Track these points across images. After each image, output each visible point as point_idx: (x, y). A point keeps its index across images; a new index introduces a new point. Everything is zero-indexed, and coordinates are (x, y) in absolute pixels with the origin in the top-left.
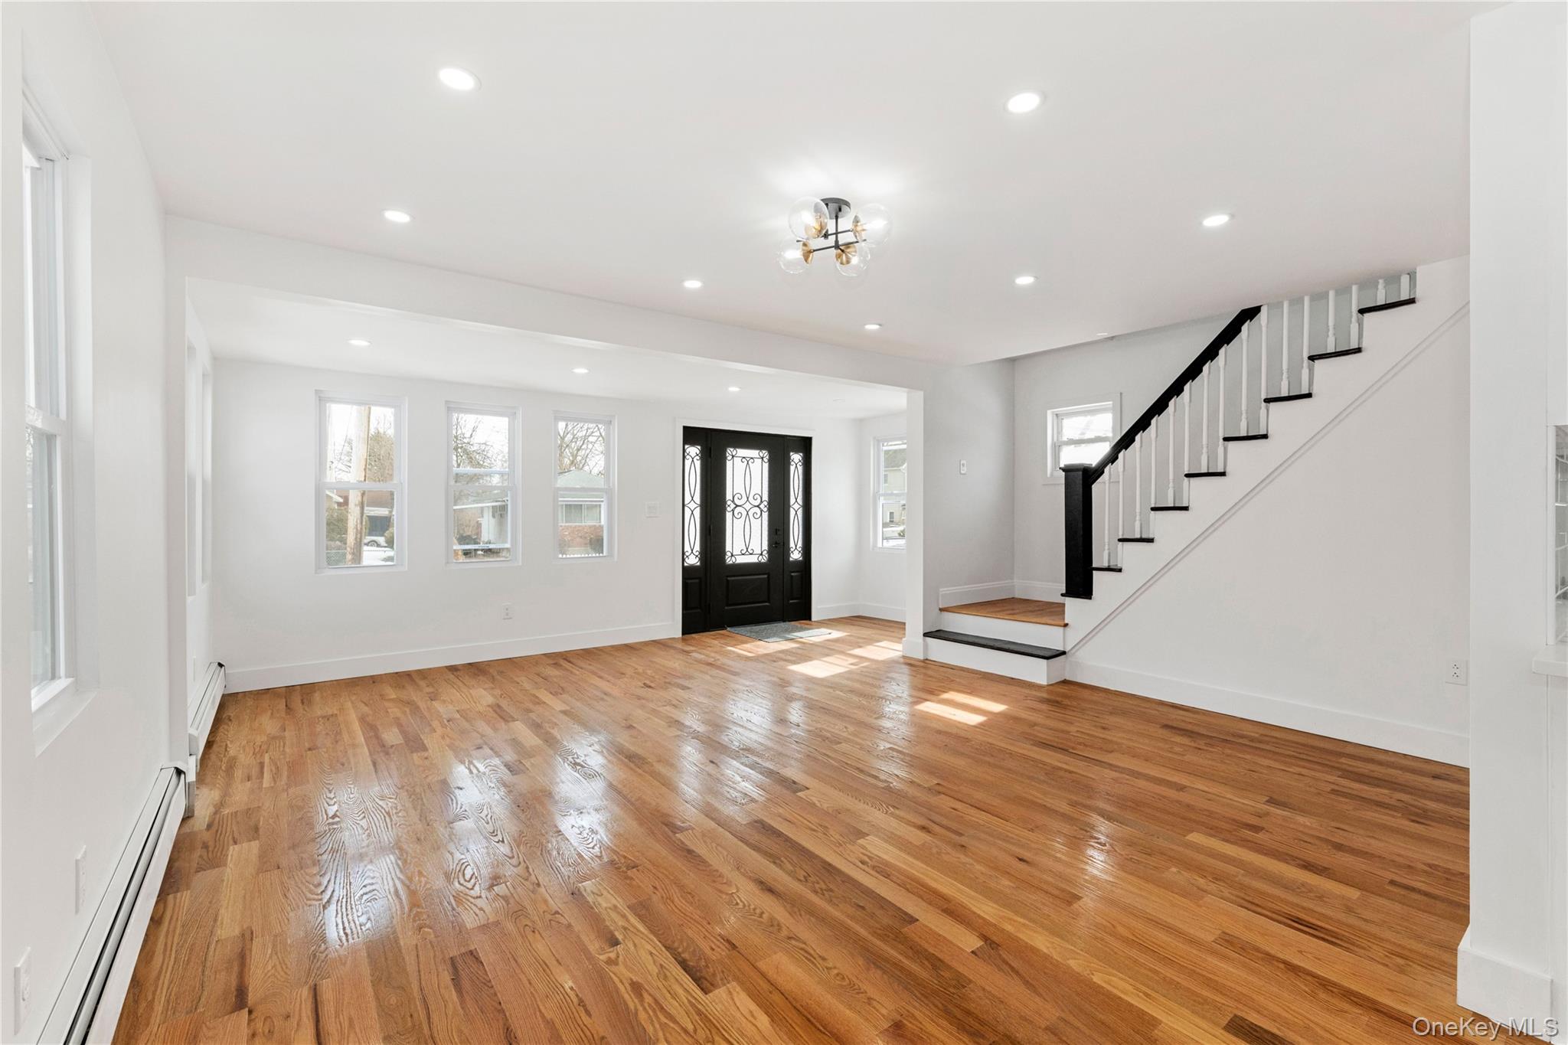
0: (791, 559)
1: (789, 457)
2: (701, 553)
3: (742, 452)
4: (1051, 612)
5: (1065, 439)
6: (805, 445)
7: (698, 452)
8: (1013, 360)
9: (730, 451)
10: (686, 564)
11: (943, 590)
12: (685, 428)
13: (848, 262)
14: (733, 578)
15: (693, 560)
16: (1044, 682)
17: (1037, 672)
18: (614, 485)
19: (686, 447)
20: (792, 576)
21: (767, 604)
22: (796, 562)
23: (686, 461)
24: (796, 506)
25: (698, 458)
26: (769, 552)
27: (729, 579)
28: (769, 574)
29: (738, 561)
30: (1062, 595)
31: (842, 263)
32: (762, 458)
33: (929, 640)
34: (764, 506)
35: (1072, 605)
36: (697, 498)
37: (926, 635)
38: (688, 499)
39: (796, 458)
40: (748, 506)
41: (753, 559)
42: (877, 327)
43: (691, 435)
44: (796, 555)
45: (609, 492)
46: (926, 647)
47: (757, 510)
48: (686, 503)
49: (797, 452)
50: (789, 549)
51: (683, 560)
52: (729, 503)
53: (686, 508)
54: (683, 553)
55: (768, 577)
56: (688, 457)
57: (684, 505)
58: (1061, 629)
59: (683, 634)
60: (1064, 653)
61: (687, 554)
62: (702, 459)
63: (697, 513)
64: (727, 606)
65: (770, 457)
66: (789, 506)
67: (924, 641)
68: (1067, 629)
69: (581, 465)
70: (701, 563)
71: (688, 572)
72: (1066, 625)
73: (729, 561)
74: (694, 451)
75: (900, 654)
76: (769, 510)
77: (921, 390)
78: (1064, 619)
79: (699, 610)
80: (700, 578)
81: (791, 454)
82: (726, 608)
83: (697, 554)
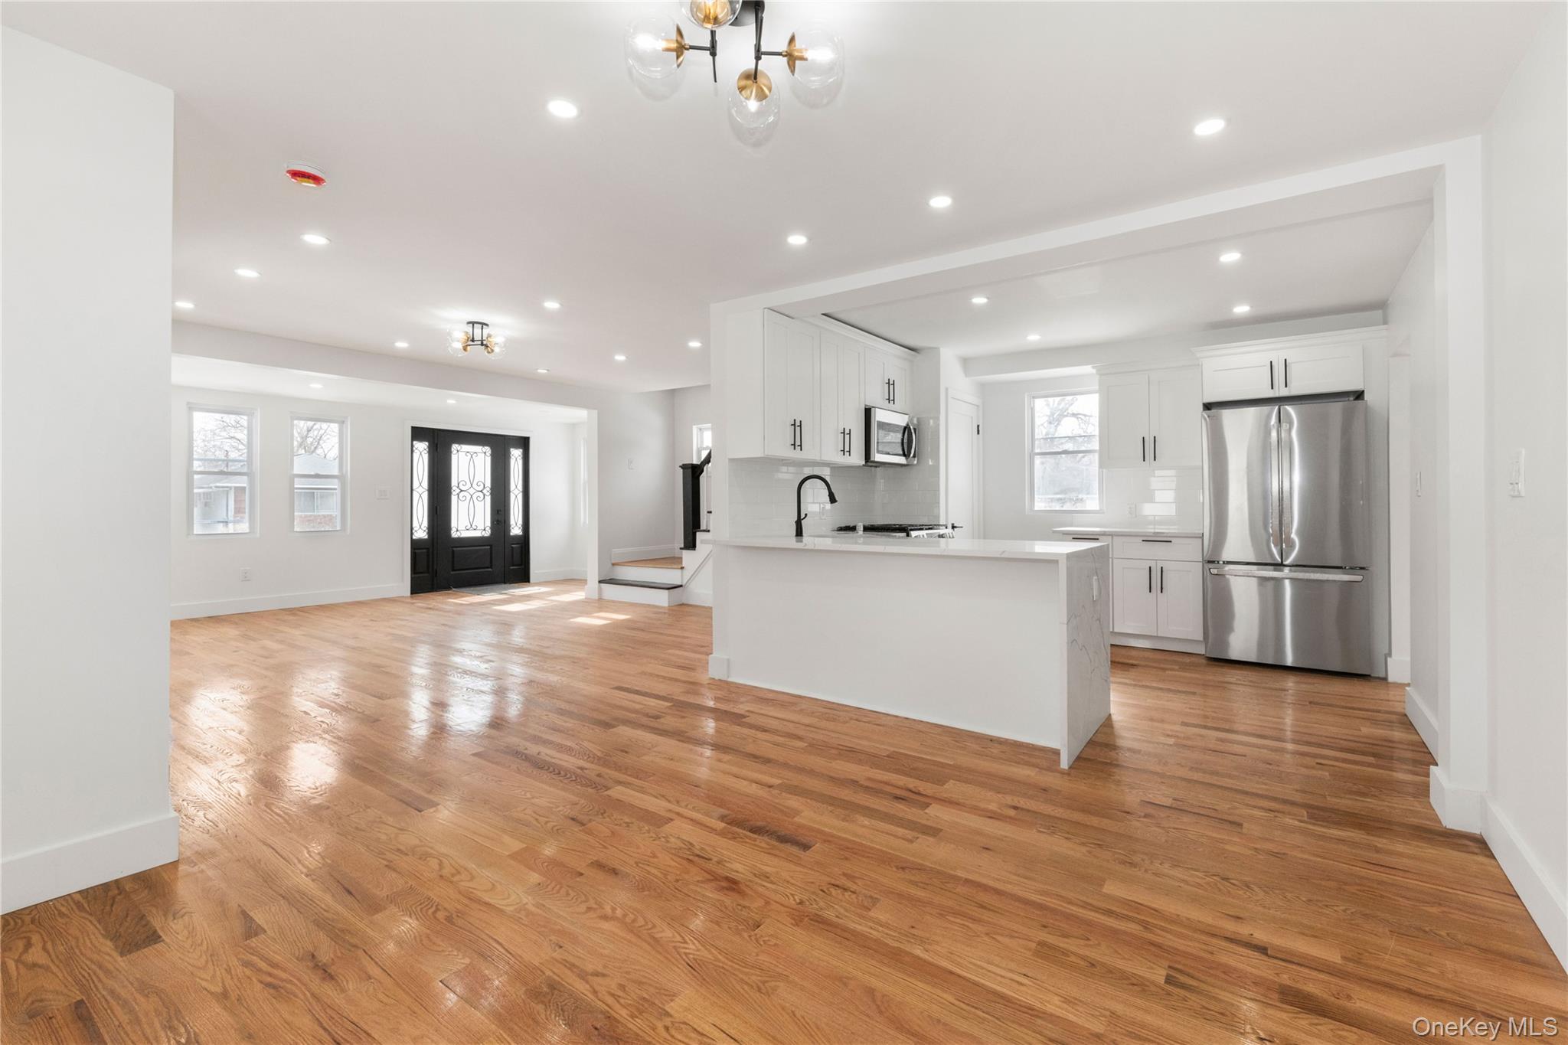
0: (511, 534)
1: (510, 453)
2: (429, 528)
3: (465, 448)
4: (675, 561)
5: (705, 446)
6: (524, 443)
7: (426, 447)
8: (673, 391)
9: (455, 447)
10: (414, 538)
11: (616, 551)
12: (412, 427)
13: (493, 351)
14: (458, 549)
15: (421, 533)
16: (666, 604)
17: (662, 599)
18: (347, 472)
19: (415, 442)
20: (512, 547)
21: (490, 569)
22: (516, 537)
23: (414, 454)
24: (516, 492)
25: (426, 452)
26: (492, 528)
27: (455, 549)
28: (491, 546)
29: (462, 536)
30: (681, 549)
31: (488, 352)
32: (485, 453)
33: (602, 585)
34: (487, 491)
35: (687, 555)
36: (425, 484)
37: (600, 582)
38: (416, 484)
39: (516, 454)
40: (472, 491)
41: (477, 534)
42: (546, 371)
43: (418, 433)
44: (516, 530)
45: (341, 478)
46: (600, 591)
47: (481, 494)
48: (414, 488)
49: (516, 447)
50: (509, 526)
51: (412, 534)
52: (454, 488)
53: (414, 492)
54: (412, 529)
55: (491, 548)
56: (416, 451)
57: (412, 490)
58: (680, 570)
59: (412, 593)
60: (681, 586)
61: (415, 529)
62: (429, 452)
63: (425, 496)
64: (453, 570)
65: (492, 452)
66: (509, 492)
67: (599, 586)
68: (684, 570)
69: (313, 448)
70: (429, 536)
71: (416, 545)
72: (682, 568)
73: (454, 534)
74: (422, 447)
75: (584, 597)
76: (492, 494)
77: (595, 409)
78: (681, 564)
79: (426, 575)
80: (428, 549)
81: (512, 449)
82: (452, 573)
83: (425, 529)
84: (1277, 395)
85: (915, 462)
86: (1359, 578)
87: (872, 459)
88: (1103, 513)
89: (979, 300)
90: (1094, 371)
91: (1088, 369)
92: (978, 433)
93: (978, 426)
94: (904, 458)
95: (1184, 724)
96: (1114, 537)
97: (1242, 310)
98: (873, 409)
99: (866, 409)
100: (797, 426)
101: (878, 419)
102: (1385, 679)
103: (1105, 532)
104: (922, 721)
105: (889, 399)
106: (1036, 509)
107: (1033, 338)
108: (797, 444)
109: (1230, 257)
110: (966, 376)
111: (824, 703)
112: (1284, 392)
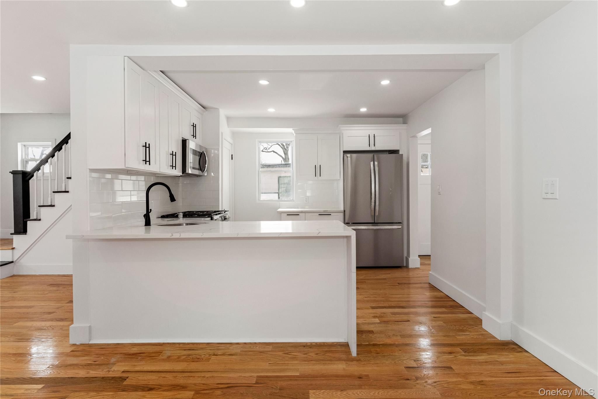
4: (4, 243)
5: (29, 158)
30: (10, 234)
35: (17, 239)
58: (11, 251)
60: (11, 263)
68: (15, 250)
72: (13, 249)
78: (11, 245)
84: (371, 150)
85: (206, 174)
86: (400, 227)
87: (187, 172)
88: (294, 201)
89: (264, 82)
90: (293, 132)
91: (290, 130)
92: (232, 159)
93: (232, 155)
94: (200, 171)
95: (373, 308)
96: (306, 214)
97: (363, 110)
98: (187, 141)
99: (183, 140)
100: (147, 147)
101: (190, 147)
102: (407, 267)
103: (302, 211)
104: (255, 343)
105: (193, 135)
106: (261, 199)
107: (271, 110)
108: (147, 161)
109: (385, 82)
110: (228, 127)
111: (181, 345)
112: (373, 148)
